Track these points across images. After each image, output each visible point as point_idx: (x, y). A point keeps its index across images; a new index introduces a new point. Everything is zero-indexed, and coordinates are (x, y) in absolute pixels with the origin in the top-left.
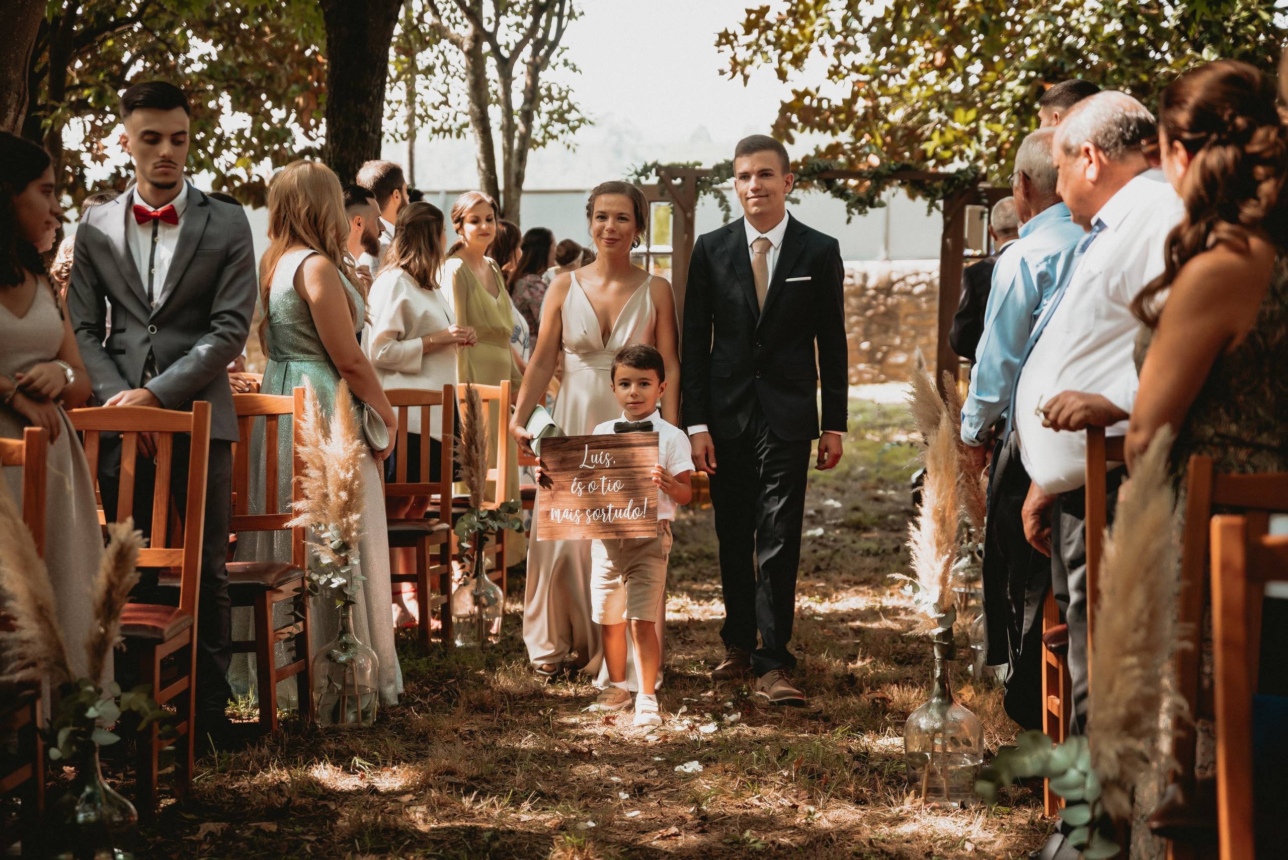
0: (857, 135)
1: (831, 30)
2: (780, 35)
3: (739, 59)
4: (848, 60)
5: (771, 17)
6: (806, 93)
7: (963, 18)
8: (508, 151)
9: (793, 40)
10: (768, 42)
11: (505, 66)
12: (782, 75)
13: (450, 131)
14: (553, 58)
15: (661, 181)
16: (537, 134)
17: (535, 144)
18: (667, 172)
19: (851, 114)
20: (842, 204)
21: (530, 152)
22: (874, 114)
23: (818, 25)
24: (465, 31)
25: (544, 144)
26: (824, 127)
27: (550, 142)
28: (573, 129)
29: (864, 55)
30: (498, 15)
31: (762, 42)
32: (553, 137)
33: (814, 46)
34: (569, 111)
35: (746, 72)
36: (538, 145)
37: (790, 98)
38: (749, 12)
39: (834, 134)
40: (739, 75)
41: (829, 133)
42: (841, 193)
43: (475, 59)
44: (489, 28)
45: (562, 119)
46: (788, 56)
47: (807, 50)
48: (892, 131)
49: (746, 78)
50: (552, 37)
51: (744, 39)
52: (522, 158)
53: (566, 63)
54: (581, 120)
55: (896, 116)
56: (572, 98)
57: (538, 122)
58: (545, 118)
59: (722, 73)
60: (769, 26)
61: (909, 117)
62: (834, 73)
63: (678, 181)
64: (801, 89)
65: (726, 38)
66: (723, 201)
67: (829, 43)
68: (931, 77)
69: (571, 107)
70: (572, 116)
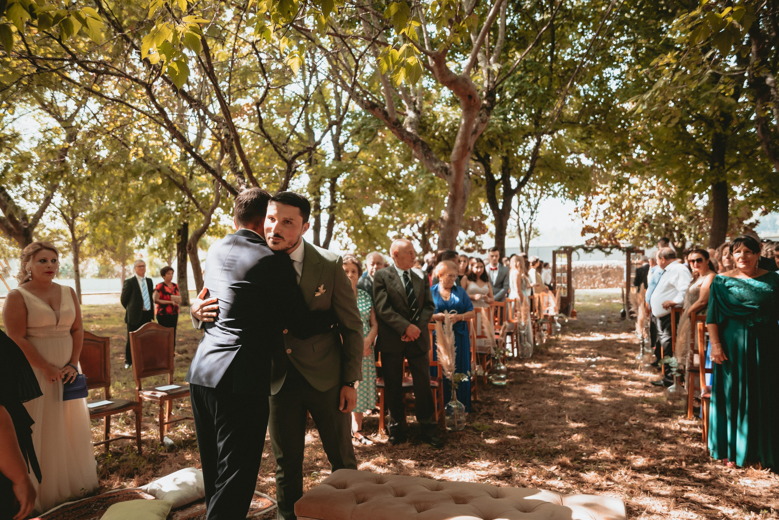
0: (601, 235)
4: (598, 218)
8: (525, 241)
9: (585, 215)
11: (525, 224)
12: (582, 222)
14: (535, 222)
15: (565, 250)
16: (531, 237)
18: (565, 248)
19: (599, 230)
20: (603, 254)
21: (530, 241)
22: (605, 230)
25: (533, 240)
26: (593, 232)
28: (539, 236)
29: (602, 217)
32: (534, 238)
33: (590, 215)
37: (584, 227)
40: (573, 222)
42: (603, 251)
43: (518, 222)
45: (535, 233)
49: (575, 223)
52: (528, 243)
54: (541, 234)
55: (610, 231)
59: (569, 222)
62: (595, 221)
63: (568, 250)
64: (587, 225)
66: (578, 254)
67: (593, 215)
68: (618, 222)
69: (539, 231)
70: (539, 233)
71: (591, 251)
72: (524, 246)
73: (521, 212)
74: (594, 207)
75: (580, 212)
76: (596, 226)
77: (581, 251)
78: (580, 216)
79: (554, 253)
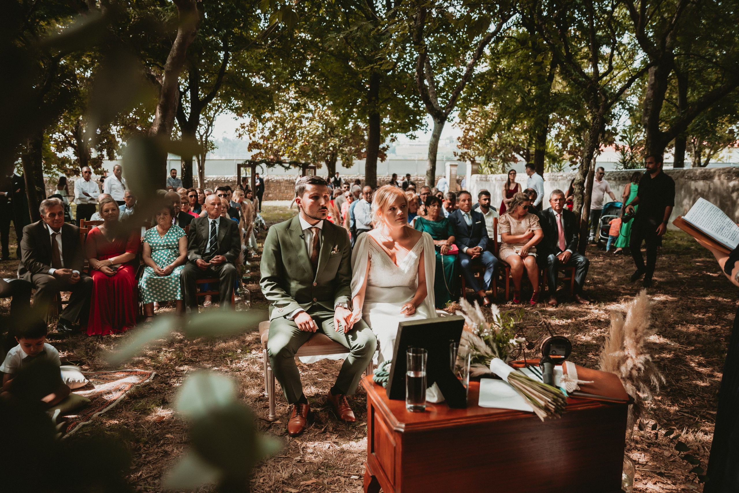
3: (241, 134)
6: (255, 142)
9: (252, 131)
12: (251, 139)
14: (210, 135)
15: (249, 163)
22: (272, 147)
28: (213, 149)
34: (213, 145)
37: (251, 142)
40: (241, 137)
41: (260, 150)
46: (251, 134)
51: (241, 130)
54: (215, 147)
71: (272, 166)
75: (247, 129)
76: (261, 142)
77: (264, 165)
78: (247, 133)
79: (239, 166)
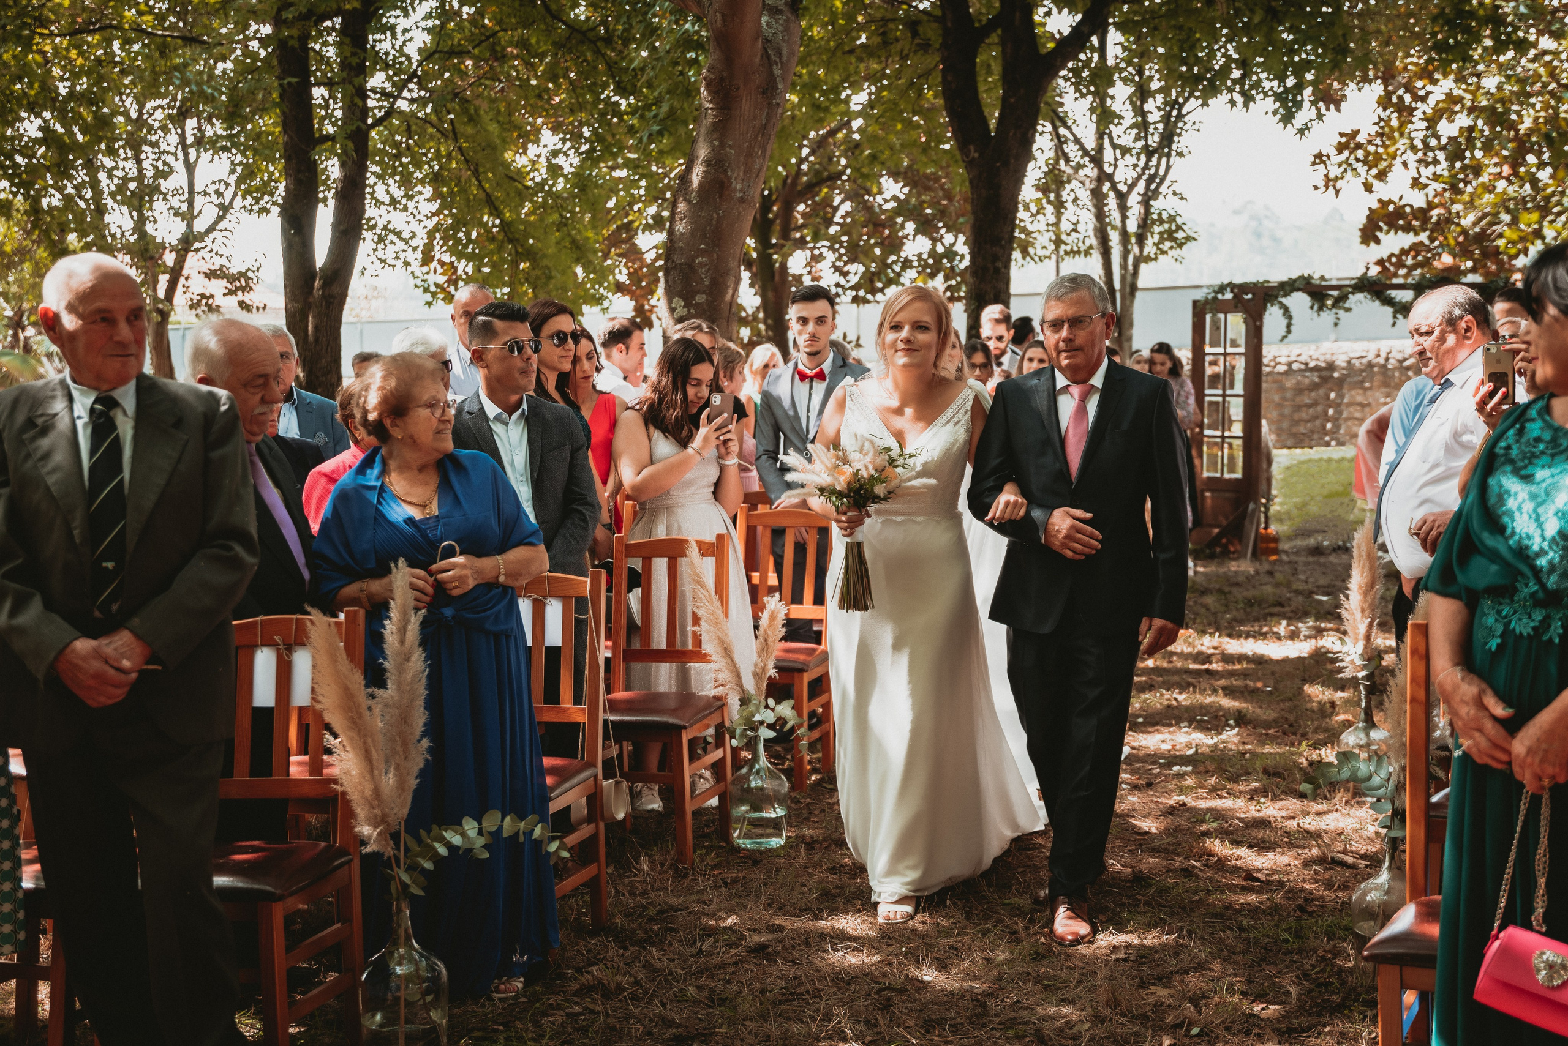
0: (1432, 239)
1: (1413, 148)
2: (1368, 153)
3: (1332, 176)
4: (1427, 172)
5: (1361, 138)
6: (1390, 202)
7: (1528, 135)
8: (1124, 266)
9: (1378, 158)
10: (1358, 160)
11: (1122, 197)
12: (1368, 188)
13: (1079, 252)
14: (1163, 189)
15: (1235, 296)
16: (1149, 249)
17: (1148, 259)
18: (1240, 289)
19: (1428, 219)
21: (1143, 267)
22: (1448, 220)
23: (1402, 144)
24: (1090, 171)
25: (1156, 259)
26: (1408, 228)
27: (1161, 257)
28: (1180, 246)
29: (1442, 168)
30: (1116, 159)
31: (1352, 161)
32: (1164, 253)
33: (1398, 161)
34: (1176, 231)
35: (1338, 186)
36: (1152, 259)
37: (1375, 205)
38: (1341, 135)
39: (1416, 234)
40: (1331, 189)
41: (1411, 234)
43: (1098, 196)
44: (1108, 170)
45: (1172, 239)
46: (1374, 171)
47: (1390, 165)
48: (1464, 232)
49: (1337, 192)
50: (1162, 172)
51: (1336, 159)
52: (1136, 273)
53: (1175, 194)
54: (1188, 239)
55: (1467, 221)
56: (1179, 220)
57: (1150, 241)
58: (1157, 237)
59: (1316, 188)
60: (1359, 146)
61: (1480, 219)
62: (1416, 183)
63: (1250, 296)
64: (1386, 199)
65: (1320, 158)
66: (1287, 311)
67: (1411, 158)
68: (1499, 186)
69: (1179, 228)
70: (1180, 235)
71: (1338, 302)
72: (1117, 285)
73: (1108, 155)
74: (1419, 126)
76: (1418, 200)
77: (1299, 301)
78: (1361, 169)
